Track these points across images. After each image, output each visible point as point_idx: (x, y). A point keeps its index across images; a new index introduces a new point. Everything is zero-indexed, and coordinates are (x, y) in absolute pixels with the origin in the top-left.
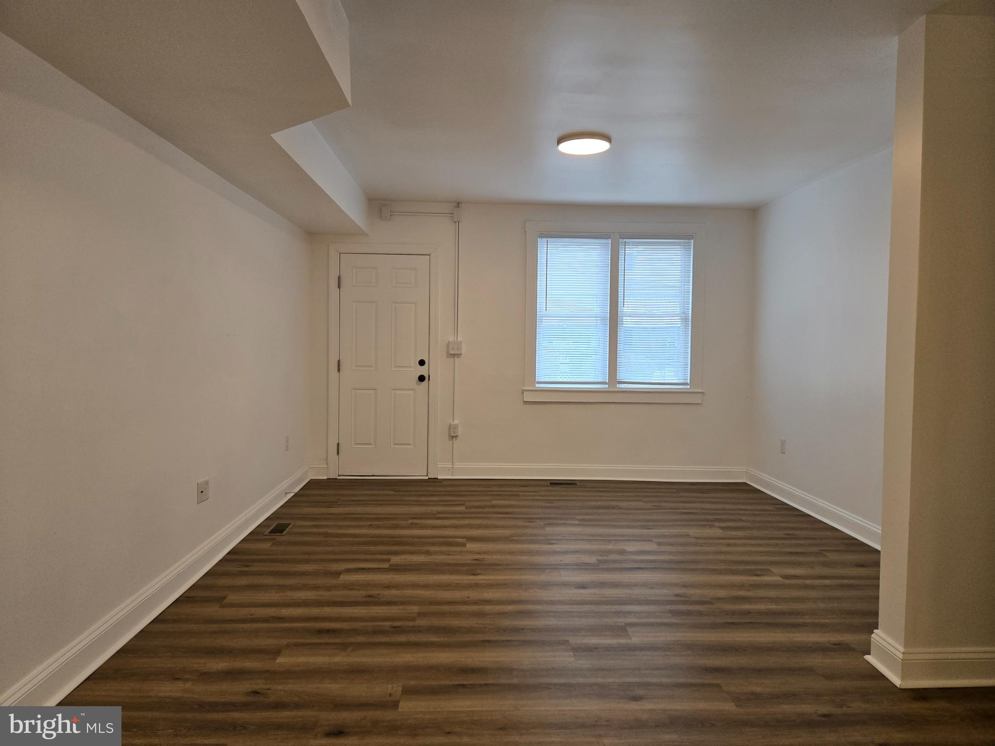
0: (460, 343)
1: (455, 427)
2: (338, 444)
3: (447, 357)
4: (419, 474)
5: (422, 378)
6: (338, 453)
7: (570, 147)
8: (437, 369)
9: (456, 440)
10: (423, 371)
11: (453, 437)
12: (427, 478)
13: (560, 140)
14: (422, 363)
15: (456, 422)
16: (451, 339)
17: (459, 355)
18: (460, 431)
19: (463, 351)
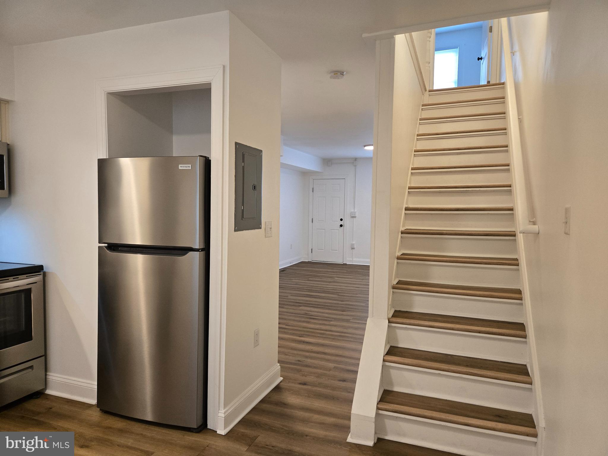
0: (355, 212)
1: (353, 245)
2: (312, 249)
3: (351, 218)
4: (340, 261)
5: (341, 226)
6: (312, 252)
7: (366, 148)
8: (347, 222)
9: (354, 249)
10: (342, 223)
11: (353, 248)
12: (343, 263)
13: (365, 146)
14: (341, 220)
15: (354, 243)
16: (352, 211)
17: (355, 217)
18: (355, 247)
19: (357, 215)
